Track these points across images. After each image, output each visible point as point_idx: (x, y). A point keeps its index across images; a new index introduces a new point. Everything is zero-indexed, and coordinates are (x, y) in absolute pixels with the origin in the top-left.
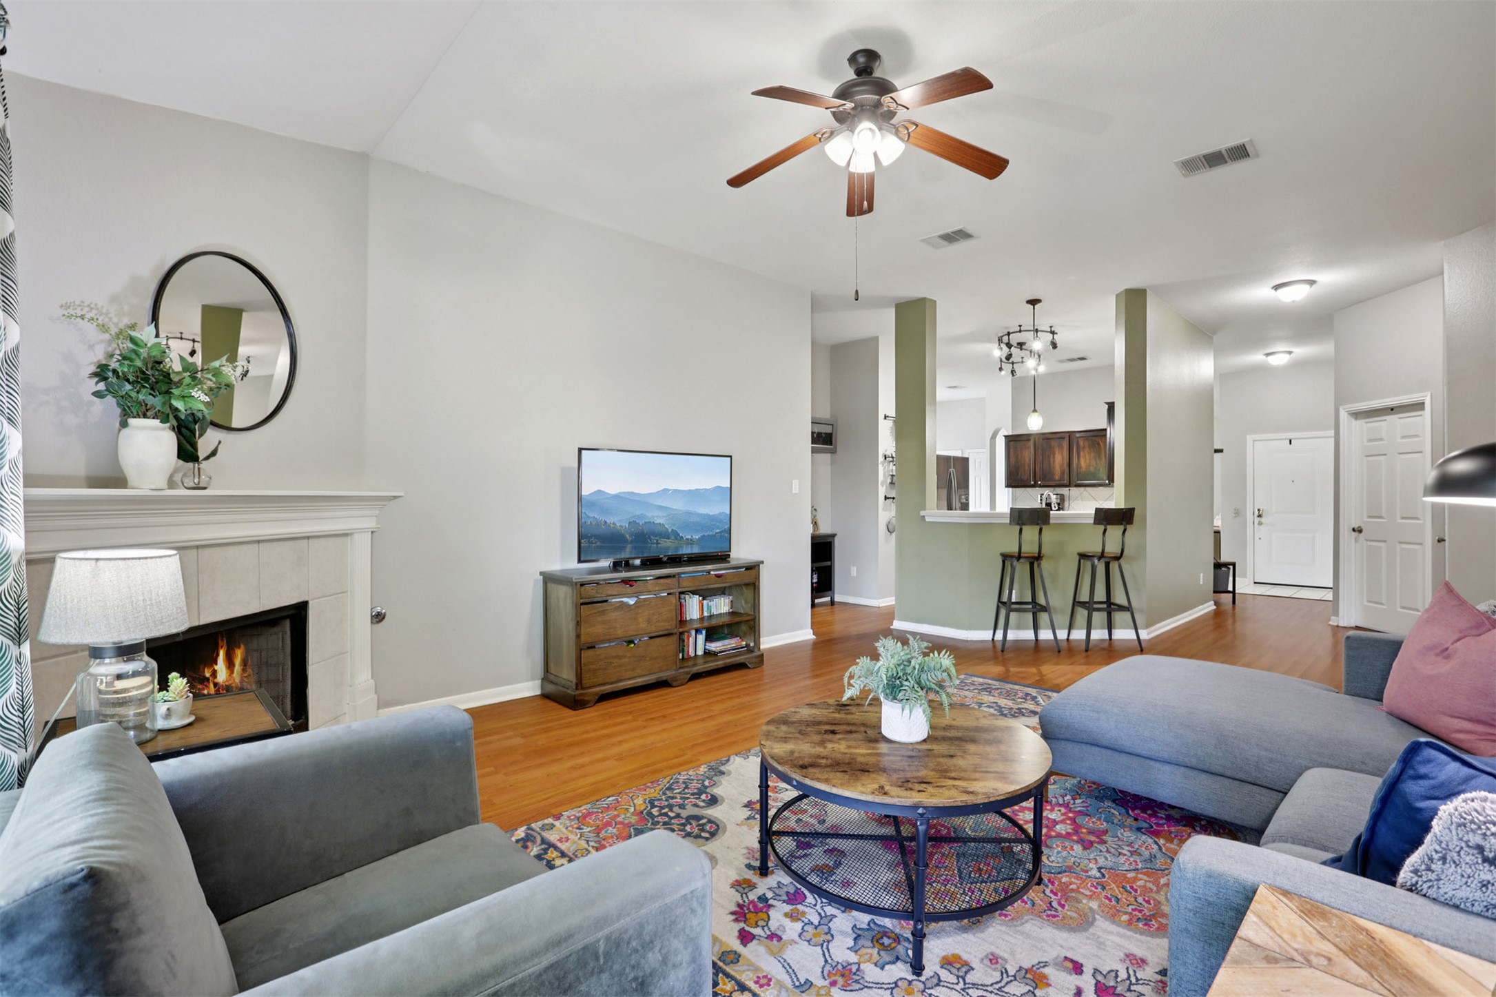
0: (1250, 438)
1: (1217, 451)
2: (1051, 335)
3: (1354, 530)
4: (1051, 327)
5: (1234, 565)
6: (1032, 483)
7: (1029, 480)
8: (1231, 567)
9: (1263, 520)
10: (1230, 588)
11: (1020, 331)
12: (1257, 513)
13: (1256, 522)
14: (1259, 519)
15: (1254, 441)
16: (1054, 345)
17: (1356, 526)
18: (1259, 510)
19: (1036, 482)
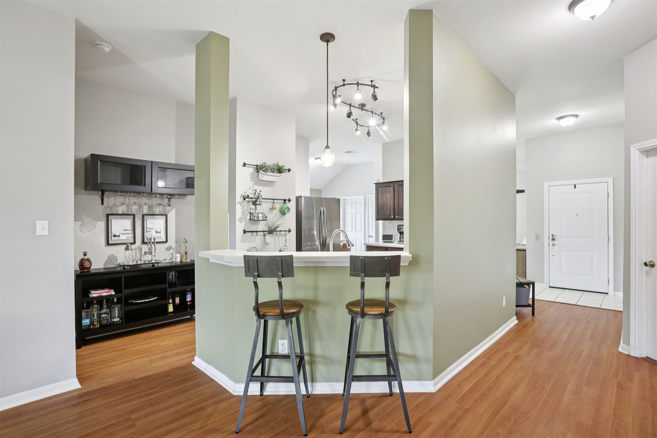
0: (546, 184)
1: (518, 192)
2: (373, 89)
3: (646, 264)
4: (372, 81)
5: (533, 284)
6: (392, 217)
7: (390, 215)
8: (531, 286)
9: (555, 242)
10: (530, 302)
11: (344, 85)
12: (551, 237)
13: (551, 244)
14: (553, 242)
15: (549, 186)
16: (375, 98)
17: (647, 261)
18: (552, 235)
19: (395, 217)
